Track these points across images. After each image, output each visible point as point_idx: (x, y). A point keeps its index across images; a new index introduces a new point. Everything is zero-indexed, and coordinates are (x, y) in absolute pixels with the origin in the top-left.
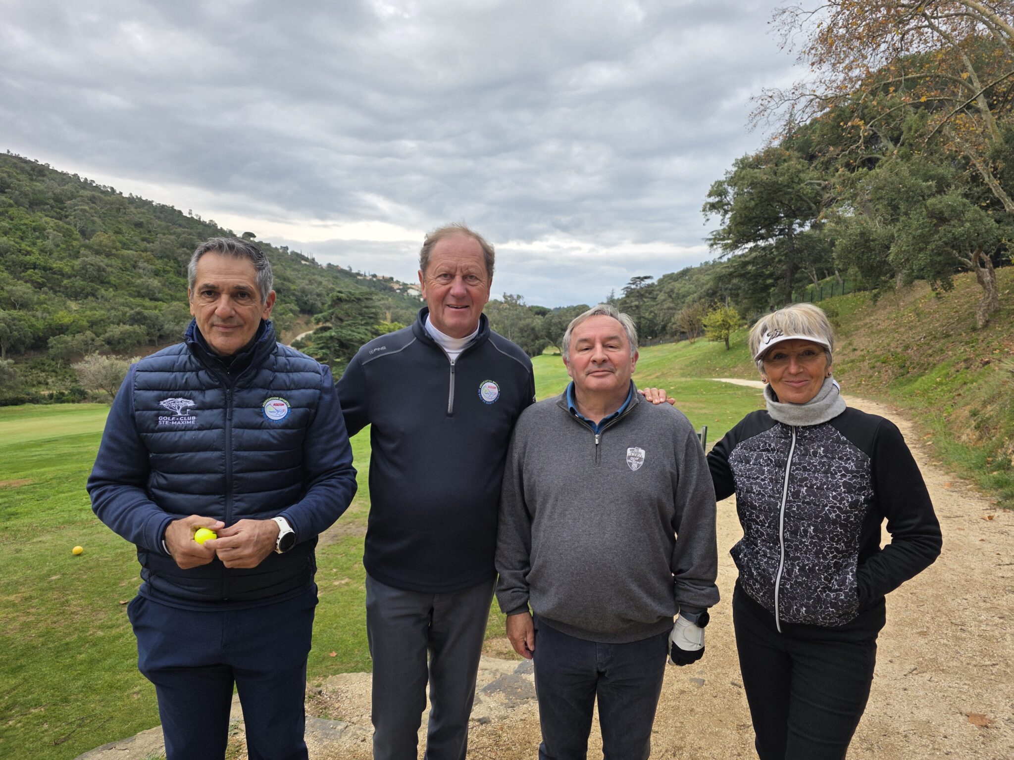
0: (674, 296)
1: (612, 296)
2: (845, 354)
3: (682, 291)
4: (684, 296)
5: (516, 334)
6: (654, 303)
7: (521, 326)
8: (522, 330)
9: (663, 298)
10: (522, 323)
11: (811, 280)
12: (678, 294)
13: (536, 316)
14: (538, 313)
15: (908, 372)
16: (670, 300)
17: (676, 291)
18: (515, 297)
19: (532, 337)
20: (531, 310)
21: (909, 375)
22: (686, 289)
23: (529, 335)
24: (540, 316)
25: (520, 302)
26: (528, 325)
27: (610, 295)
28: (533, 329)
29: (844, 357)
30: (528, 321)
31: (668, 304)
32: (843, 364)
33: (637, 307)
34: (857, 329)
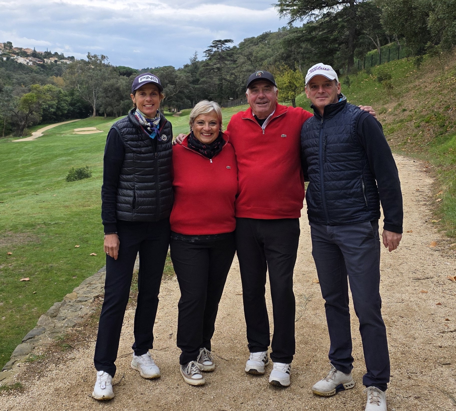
0: (252, 59)
1: (195, 58)
2: (396, 115)
3: (260, 54)
4: (262, 59)
5: (101, 94)
6: (235, 66)
7: (105, 86)
8: (106, 90)
9: (242, 60)
10: (106, 83)
11: (374, 46)
12: (256, 57)
13: (121, 77)
14: (123, 74)
15: (446, 131)
16: (250, 62)
17: (254, 54)
18: (100, 57)
19: (116, 97)
20: (115, 70)
21: (447, 134)
22: (263, 53)
23: (113, 96)
24: (125, 77)
25: (105, 62)
26: (112, 86)
27: (193, 57)
28: (118, 89)
29: (395, 117)
30: (113, 81)
31: (247, 67)
32: (394, 124)
33: (219, 69)
34: (408, 91)
